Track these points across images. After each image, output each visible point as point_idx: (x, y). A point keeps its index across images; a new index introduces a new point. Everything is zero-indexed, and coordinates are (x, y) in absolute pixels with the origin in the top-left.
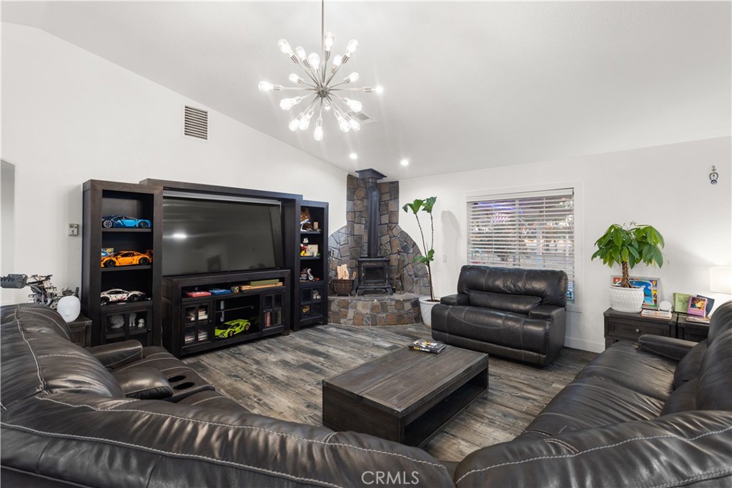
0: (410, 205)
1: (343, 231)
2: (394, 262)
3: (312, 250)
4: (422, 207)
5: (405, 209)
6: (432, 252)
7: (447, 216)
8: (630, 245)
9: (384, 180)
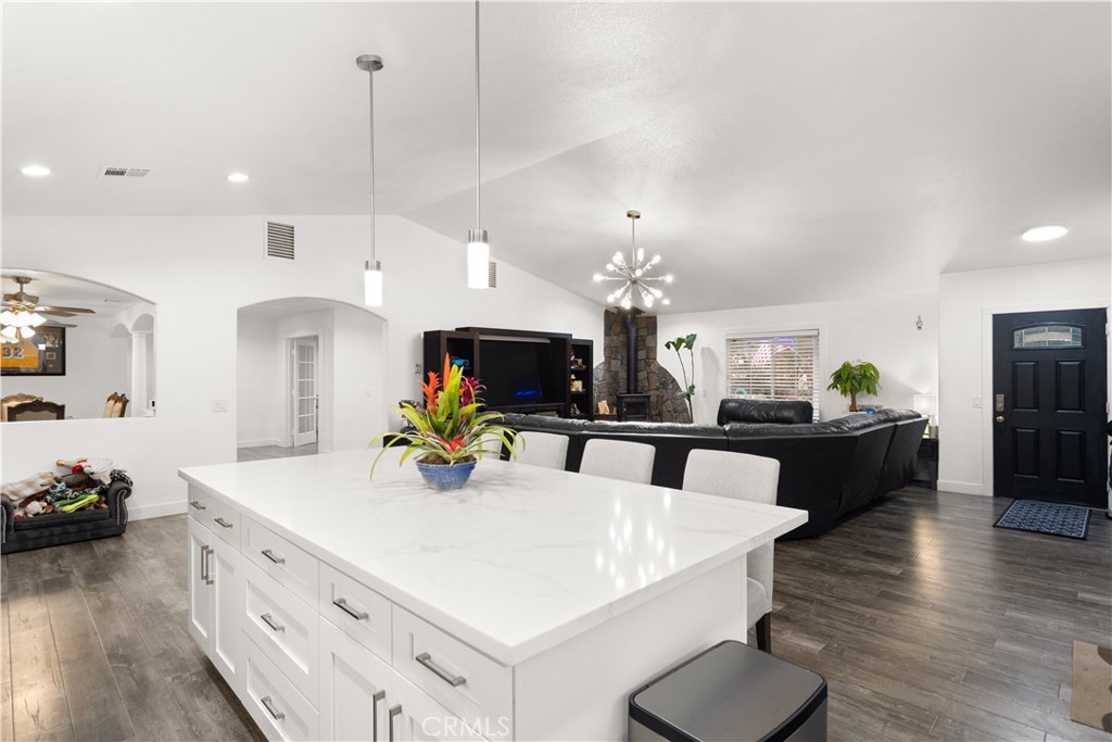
0: (673, 343)
1: (601, 367)
2: (653, 399)
3: (578, 386)
4: (684, 345)
5: (668, 346)
6: (692, 387)
7: (707, 352)
8: (853, 378)
9: (643, 315)
